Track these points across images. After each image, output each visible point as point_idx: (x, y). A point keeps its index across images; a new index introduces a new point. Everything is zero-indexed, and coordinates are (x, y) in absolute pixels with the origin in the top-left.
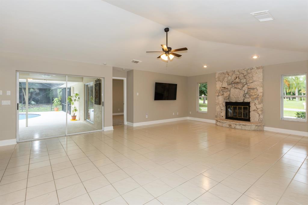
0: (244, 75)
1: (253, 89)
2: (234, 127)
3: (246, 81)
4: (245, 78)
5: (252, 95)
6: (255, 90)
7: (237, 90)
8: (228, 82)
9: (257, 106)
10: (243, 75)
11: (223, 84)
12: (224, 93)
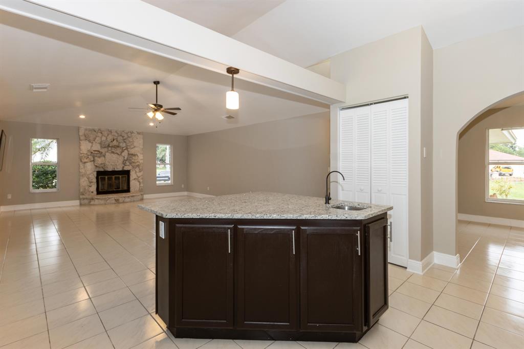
0: (124, 138)
1: (135, 155)
3: (126, 145)
4: (124, 142)
5: (134, 163)
6: (137, 157)
7: (115, 156)
8: (103, 144)
9: (138, 174)
10: (122, 138)
11: (94, 145)
12: (96, 158)
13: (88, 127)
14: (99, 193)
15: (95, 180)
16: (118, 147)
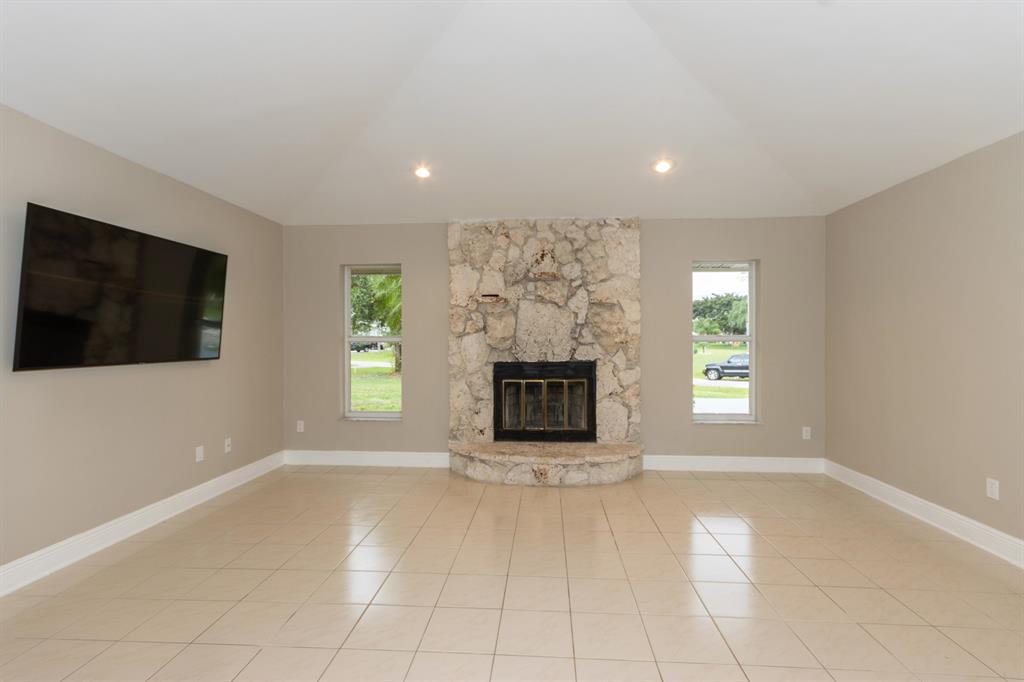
0: (576, 246)
1: (611, 307)
2: (556, 481)
3: (582, 271)
4: (578, 260)
5: (606, 333)
6: (618, 313)
7: (547, 311)
8: (510, 270)
9: (621, 375)
10: (569, 247)
11: (484, 277)
12: (491, 320)
13: (470, 221)
14: (501, 434)
15: (488, 393)
16: (555, 277)
